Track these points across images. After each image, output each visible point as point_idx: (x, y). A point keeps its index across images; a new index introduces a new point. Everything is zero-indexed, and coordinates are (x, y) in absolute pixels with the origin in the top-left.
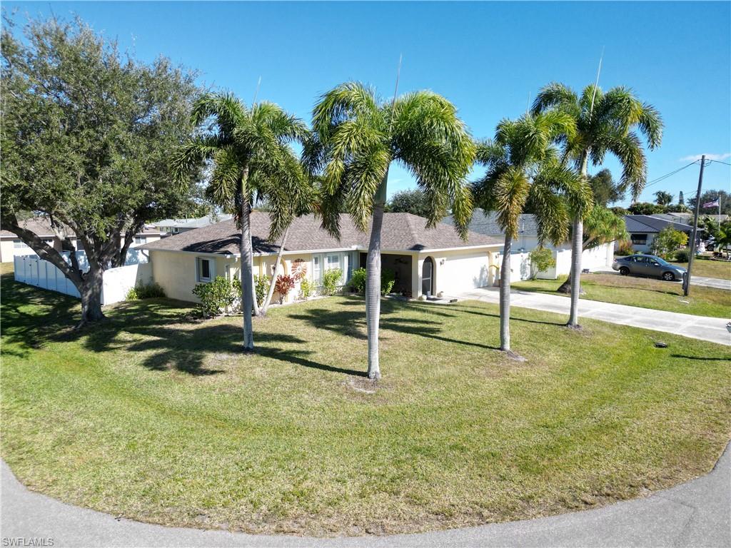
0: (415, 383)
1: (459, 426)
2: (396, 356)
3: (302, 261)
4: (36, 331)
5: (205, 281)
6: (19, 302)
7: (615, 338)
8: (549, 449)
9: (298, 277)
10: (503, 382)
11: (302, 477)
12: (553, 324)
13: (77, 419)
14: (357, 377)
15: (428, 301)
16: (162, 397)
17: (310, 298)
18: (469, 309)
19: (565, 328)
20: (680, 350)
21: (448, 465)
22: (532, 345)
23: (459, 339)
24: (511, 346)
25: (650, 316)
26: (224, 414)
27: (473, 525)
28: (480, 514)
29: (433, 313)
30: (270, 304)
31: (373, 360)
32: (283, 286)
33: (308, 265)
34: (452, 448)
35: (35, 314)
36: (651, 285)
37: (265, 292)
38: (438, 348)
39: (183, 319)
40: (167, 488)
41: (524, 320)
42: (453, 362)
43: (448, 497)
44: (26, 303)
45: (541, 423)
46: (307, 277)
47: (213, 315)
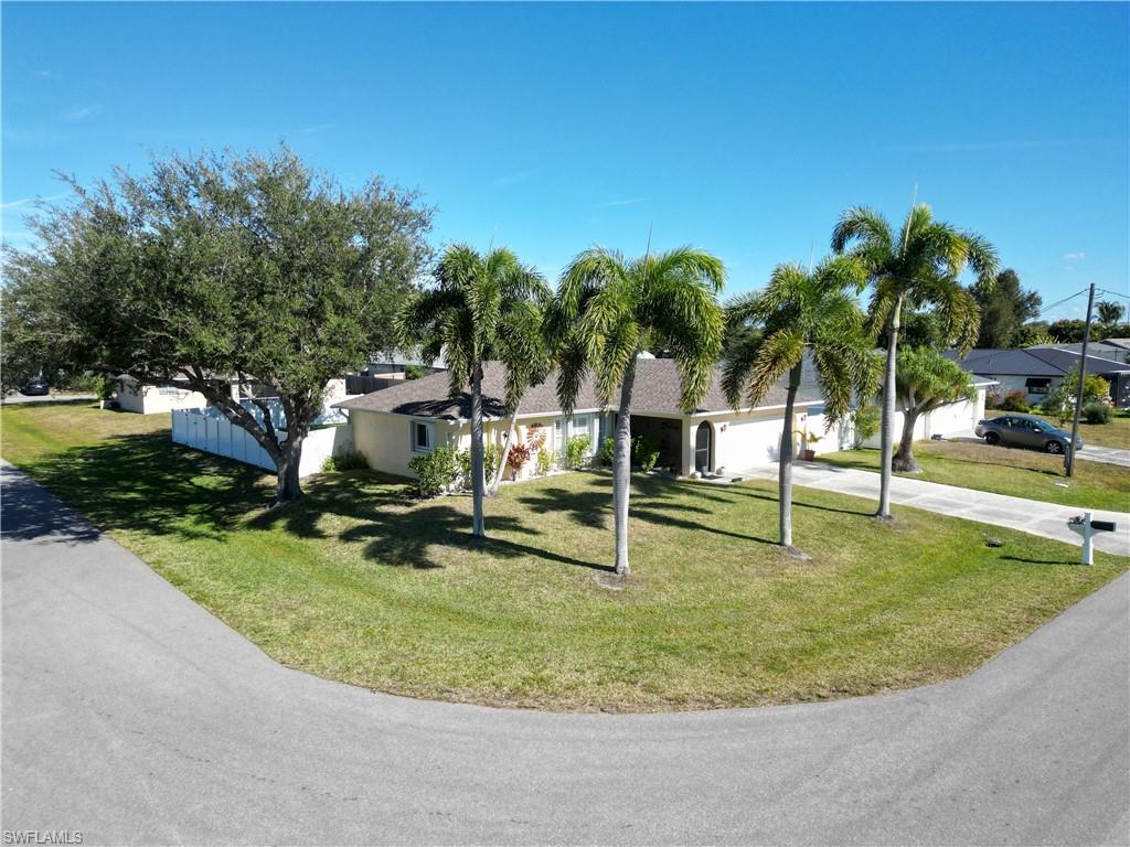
0: (670, 580)
1: (712, 628)
2: (652, 550)
3: (540, 425)
4: (223, 510)
5: (422, 452)
6: (189, 471)
7: (935, 533)
8: (804, 651)
9: (534, 447)
10: (775, 583)
11: (541, 666)
12: (858, 513)
13: (307, 607)
14: (603, 572)
15: (703, 480)
16: (388, 588)
17: (550, 474)
18: (754, 492)
19: (873, 519)
20: (1016, 551)
21: (691, 661)
22: (824, 541)
23: (732, 531)
24: (793, 541)
25: (997, 505)
26: (455, 606)
27: (703, 709)
28: (712, 702)
29: (705, 496)
30: (502, 480)
31: (621, 554)
32: (517, 458)
33: (548, 431)
34: (699, 648)
35: (215, 488)
36: (1024, 460)
37: (494, 466)
38: (703, 541)
39: (395, 498)
40: (412, 670)
41: (822, 508)
42: (719, 557)
43: (686, 688)
44: (198, 473)
45: (807, 627)
46: (546, 446)
47: (432, 494)
